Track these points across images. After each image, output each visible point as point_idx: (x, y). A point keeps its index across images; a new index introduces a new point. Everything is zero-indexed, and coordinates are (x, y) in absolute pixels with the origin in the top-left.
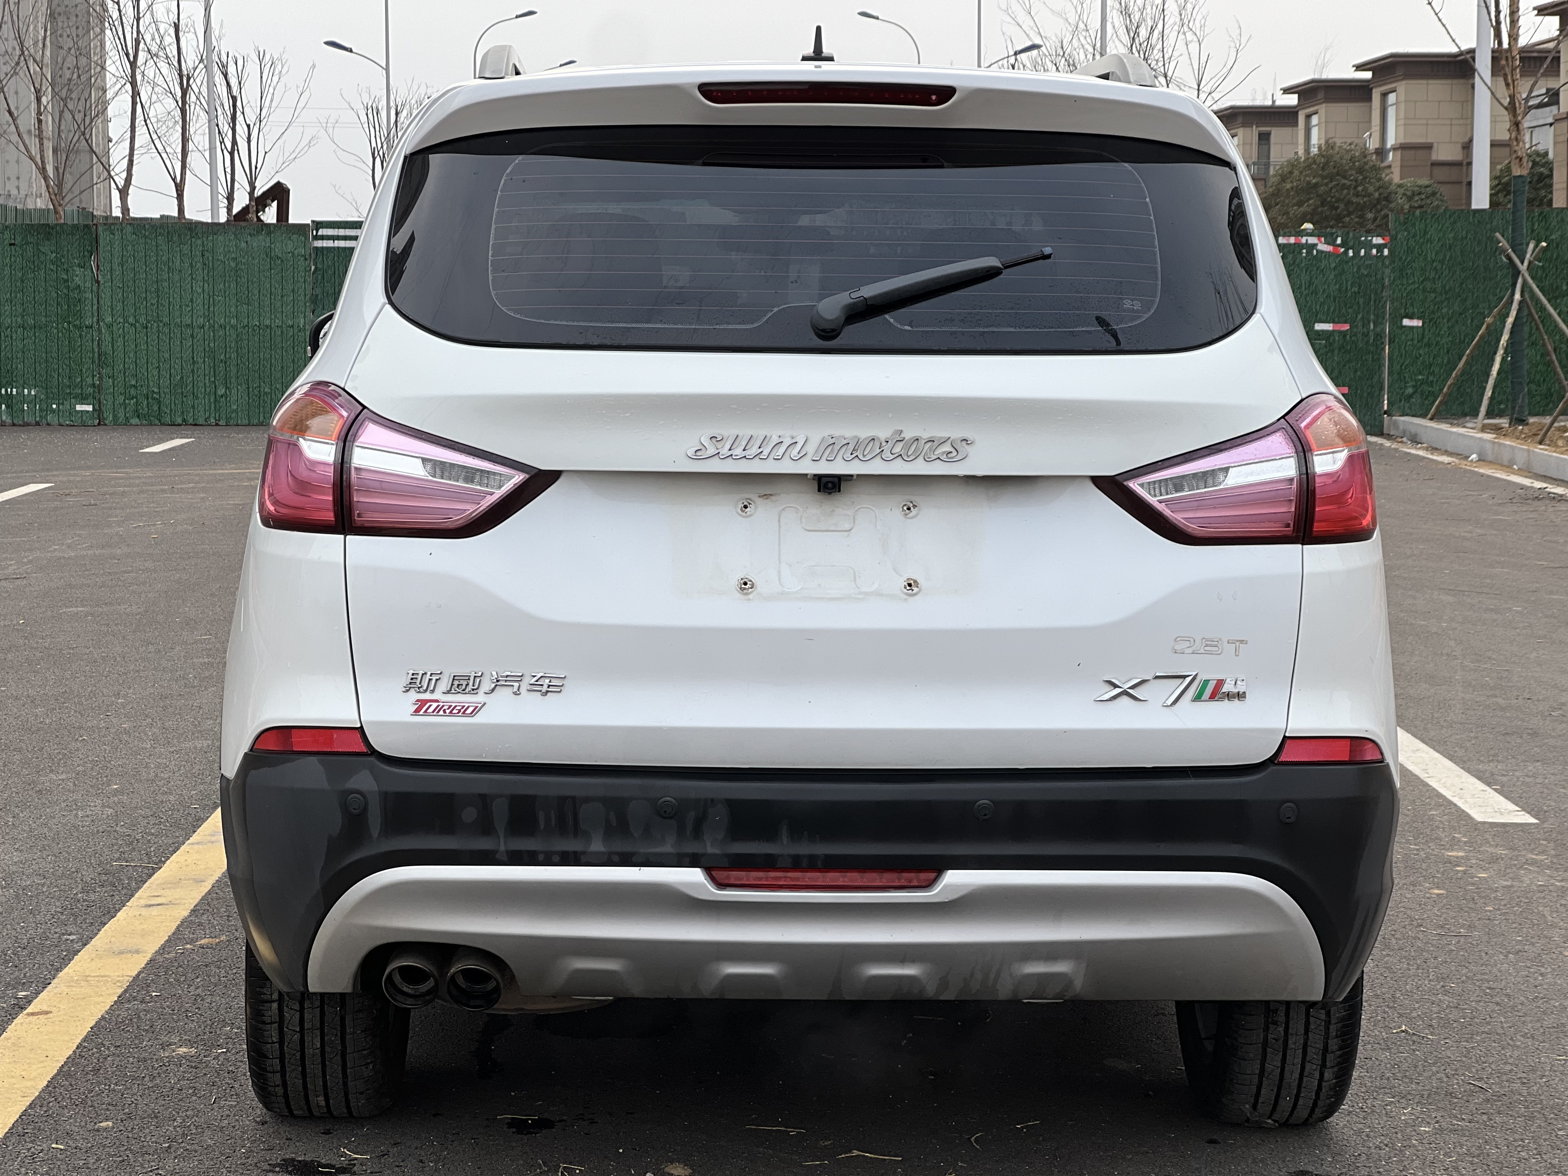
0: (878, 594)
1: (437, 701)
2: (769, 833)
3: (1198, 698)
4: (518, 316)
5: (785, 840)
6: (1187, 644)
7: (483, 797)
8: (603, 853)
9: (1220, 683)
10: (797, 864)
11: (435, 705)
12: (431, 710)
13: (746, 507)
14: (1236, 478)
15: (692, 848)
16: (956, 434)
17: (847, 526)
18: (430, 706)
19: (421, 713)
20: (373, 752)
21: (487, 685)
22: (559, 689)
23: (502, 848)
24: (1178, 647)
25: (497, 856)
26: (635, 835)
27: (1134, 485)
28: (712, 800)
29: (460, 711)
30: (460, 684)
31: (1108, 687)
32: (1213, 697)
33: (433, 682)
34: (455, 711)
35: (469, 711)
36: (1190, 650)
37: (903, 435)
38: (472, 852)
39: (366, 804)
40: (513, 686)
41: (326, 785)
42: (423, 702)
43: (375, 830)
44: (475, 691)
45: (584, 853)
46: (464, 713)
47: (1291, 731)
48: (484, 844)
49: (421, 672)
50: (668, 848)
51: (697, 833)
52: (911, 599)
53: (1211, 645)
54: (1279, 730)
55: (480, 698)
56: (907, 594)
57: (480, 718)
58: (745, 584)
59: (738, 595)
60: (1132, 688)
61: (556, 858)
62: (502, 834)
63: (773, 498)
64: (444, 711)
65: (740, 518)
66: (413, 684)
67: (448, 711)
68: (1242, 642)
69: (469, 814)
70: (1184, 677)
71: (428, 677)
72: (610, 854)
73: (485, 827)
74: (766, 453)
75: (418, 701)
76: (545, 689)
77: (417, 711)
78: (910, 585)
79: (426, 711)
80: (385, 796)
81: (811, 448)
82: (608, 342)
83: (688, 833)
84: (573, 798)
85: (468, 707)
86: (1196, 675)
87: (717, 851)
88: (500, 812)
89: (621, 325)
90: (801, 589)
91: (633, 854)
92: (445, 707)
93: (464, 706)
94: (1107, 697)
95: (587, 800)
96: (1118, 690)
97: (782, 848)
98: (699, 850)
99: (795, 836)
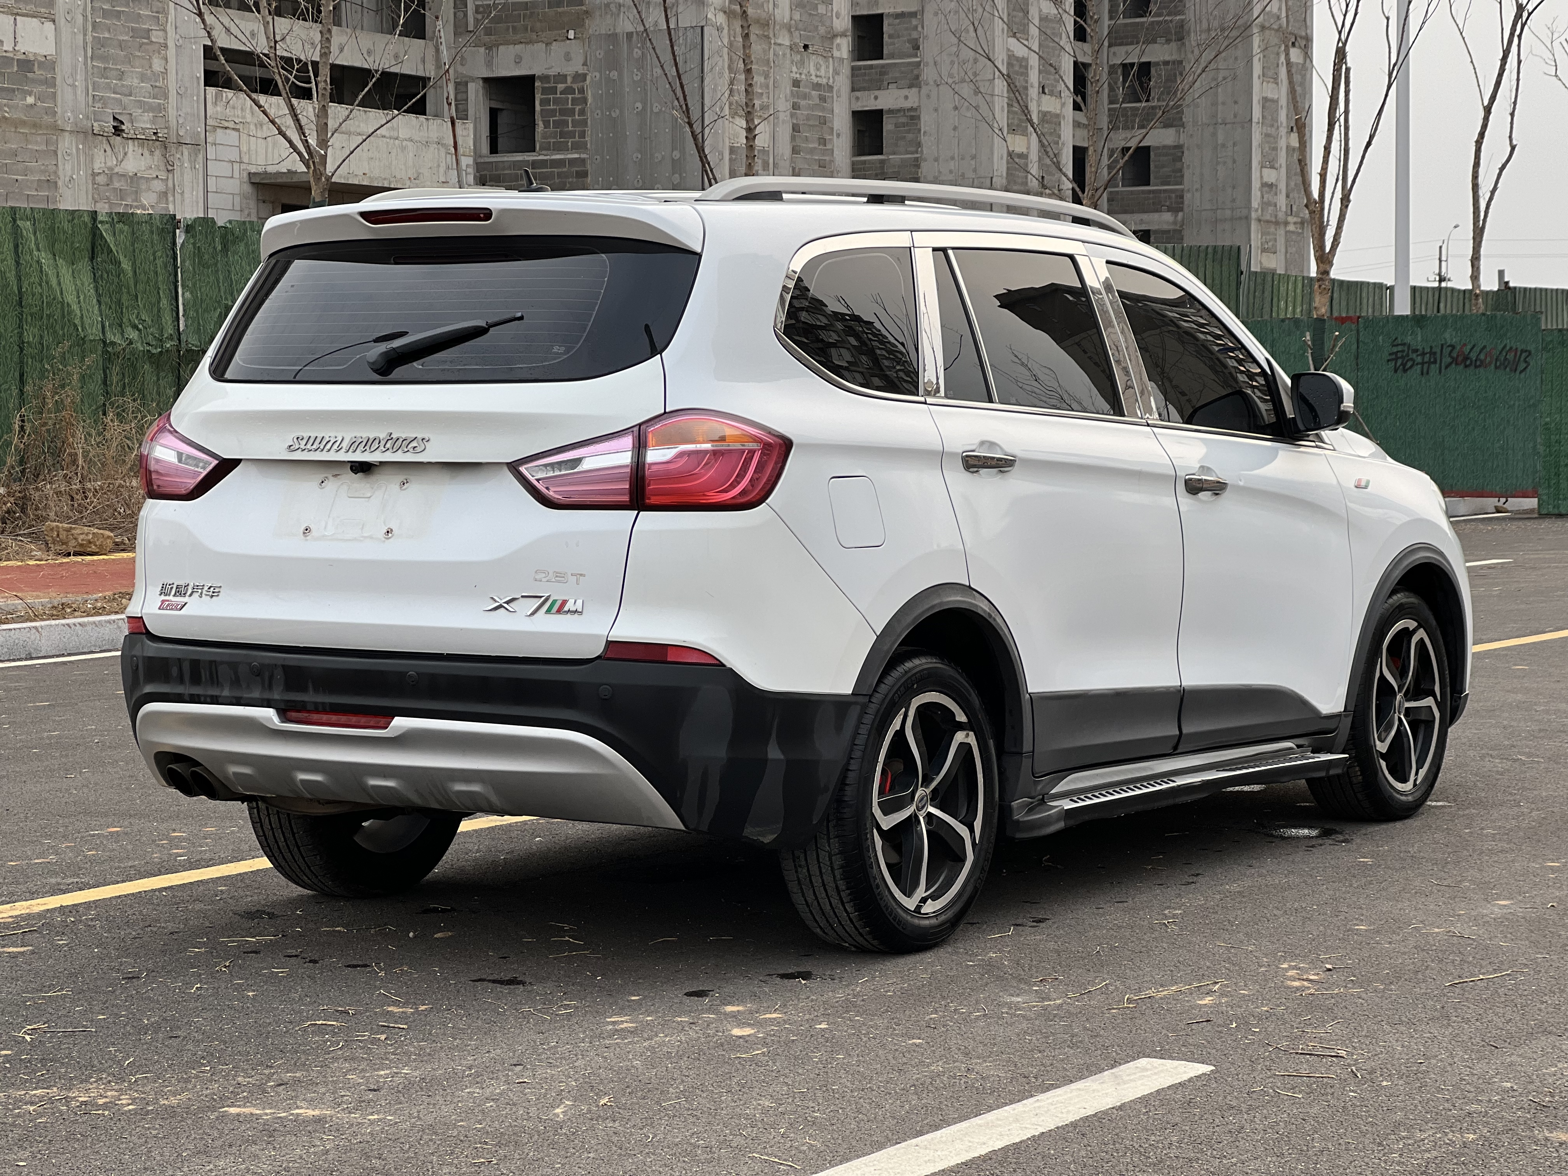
0: (371, 537)
1: (170, 601)
2: (302, 688)
3: (548, 611)
5: (311, 693)
6: (544, 575)
7: (179, 660)
8: (229, 698)
9: (564, 602)
10: (317, 708)
11: (169, 604)
12: (167, 607)
13: (323, 482)
14: (586, 465)
15: (267, 695)
17: (369, 495)
18: (167, 604)
19: (164, 608)
20: (148, 633)
21: (189, 591)
22: (217, 594)
23: (187, 692)
24: (538, 577)
25: (185, 698)
26: (243, 685)
27: (522, 469)
28: (277, 665)
29: (178, 607)
30: (179, 590)
31: (492, 601)
32: (559, 611)
33: (169, 589)
34: (176, 607)
35: (182, 607)
36: (544, 580)
37: (392, 436)
38: (175, 694)
39: (138, 664)
40: (199, 592)
43: (142, 680)
44: (184, 595)
45: (221, 697)
46: (180, 608)
47: (612, 637)
48: (181, 690)
49: (165, 583)
50: (256, 694)
51: (270, 687)
52: (387, 541)
53: (560, 577)
54: (602, 636)
55: (186, 599)
56: (386, 538)
57: (185, 612)
58: (307, 529)
59: (303, 537)
60: (508, 602)
61: (209, 699)
62: (187, 682)
63: (339, 476)
64: (172, 608)
65: (321, 489)
66: (162, 590)
68: (581, 575)
69: (175, 671)
70: (541, 597)
71: (168, 586)
72: (233, 698)
73: (180, 678)
74: (322, 447)
75: (163, 601)
76: (211, 594)
78: (388, 532)
80: (145, 659)
81: (345, 445)
83: (266, 685)
84: (215, 661)
85: (181, 605)
86: (549, 596)
87: (282, 699)
88: (187, 669)
90: (334, 533)
91: (241, 696)
92: (173, 605)
93: (178, 604)
94: (490, 608)
95: (222, 663)
96: (497, 604)
97: (309, 697)
98: (271, 697)
99: (316, 690)
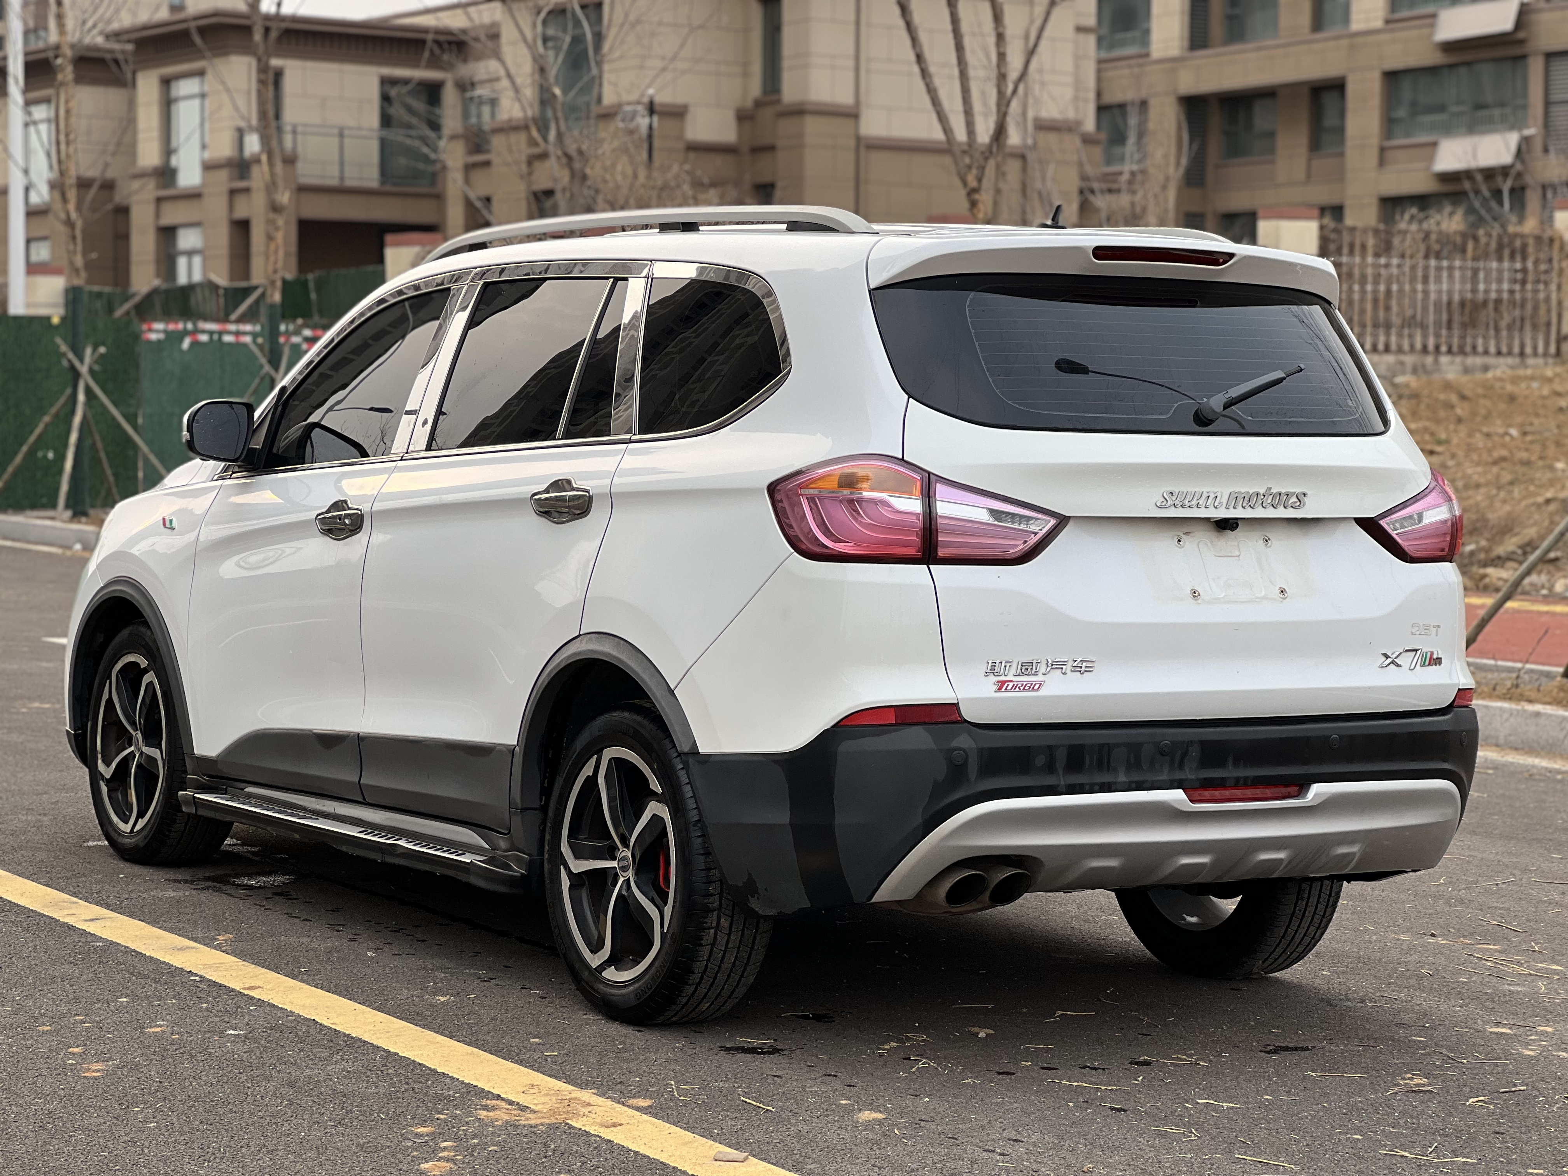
0: (1268, 598)
1: (1012, 681)
2: (1221, 763)
3: (1423, 664)
4: (1022, 408)
5: (1230, 767)
6: (1416, 629)
7: (1050, 747)
8: (1125, 782)
9: (1431, 654)
10: (1238, 784)
11: (1011, 684)
12: (1009, 688)
13: (1179, 541)
14: (1426, 519)
15: (1178, 776)
16: (1298, 490)
17: (1238, 553)
18: (1008, 685)
19: (1003, 690)
20: (966, 721)
21: (1043, 668)
22: (1089, 669)
23: (1062, 783)
24: (1412, 631)
25: (1059, 789)
26: (1145, 768)
27: (1381, 524)
28: (1191, 741)
29: (1030, 687)
30: (1027, 668)
31: (1384, 658)
32: (1429, 663)
33: (1007, 667)
34: (1026, 688)
35: (1036, 687)
36: (1418, 633)
37: (1272, 491)
38: (1042, 787)
39: (967, 755)
40: (1062, 668)
41: (933, 746)
42: (1003, 683)
43: (973, 775)
44: (1036, 674)
45: (1115, 783)
46: (1033, 688)
47: (1460, 685)
48: (1049, 781)
49: (998, 662)
50: (1164, 777)
51: (1181, 766)
52: (1285, 601)
53: (1427, 629)
55: (1040, 678)
56: (1282, 598)
57: (1042, 692)
58: (1195, 593)
59: (1192, 601)
60: (1395, 658)
61: (1097, 788)
62: (1061, 772)
63: (1192, 535)
64: (1019, 688)
65: (1177, 549)
66: (993, 670)
67: (1022, 688)
68: (1438, 626)
69: (1040, 760)
70: (1417, 650)
71: (1003, 664)
72: (1131, 782)
73: (1050, 768)
74: (1201, 504)
75: (998, 682)
76: (1083, 669)
77: (1000, 689)
78: (1282, 592)
79: (1006, 689)
80: (981, 751)
81: (1223, 501)
82: (1087, 427)
83: (1176, 765)
84: (1108, 744)
85: (1035, 685)
86: (1422, 649)
87: (1193, 777)
88: (1061, 757)
89: (1090, 415)
90: (1225, 596)
91: (1144, 782)
92: (1020, 685)
93: (1032, 684)
94: (1384, 664)
95: (1118, 745)
96: (1389, 660)
97: (1229, 772)
98: (1183, 777)
99: (1236, 764)
